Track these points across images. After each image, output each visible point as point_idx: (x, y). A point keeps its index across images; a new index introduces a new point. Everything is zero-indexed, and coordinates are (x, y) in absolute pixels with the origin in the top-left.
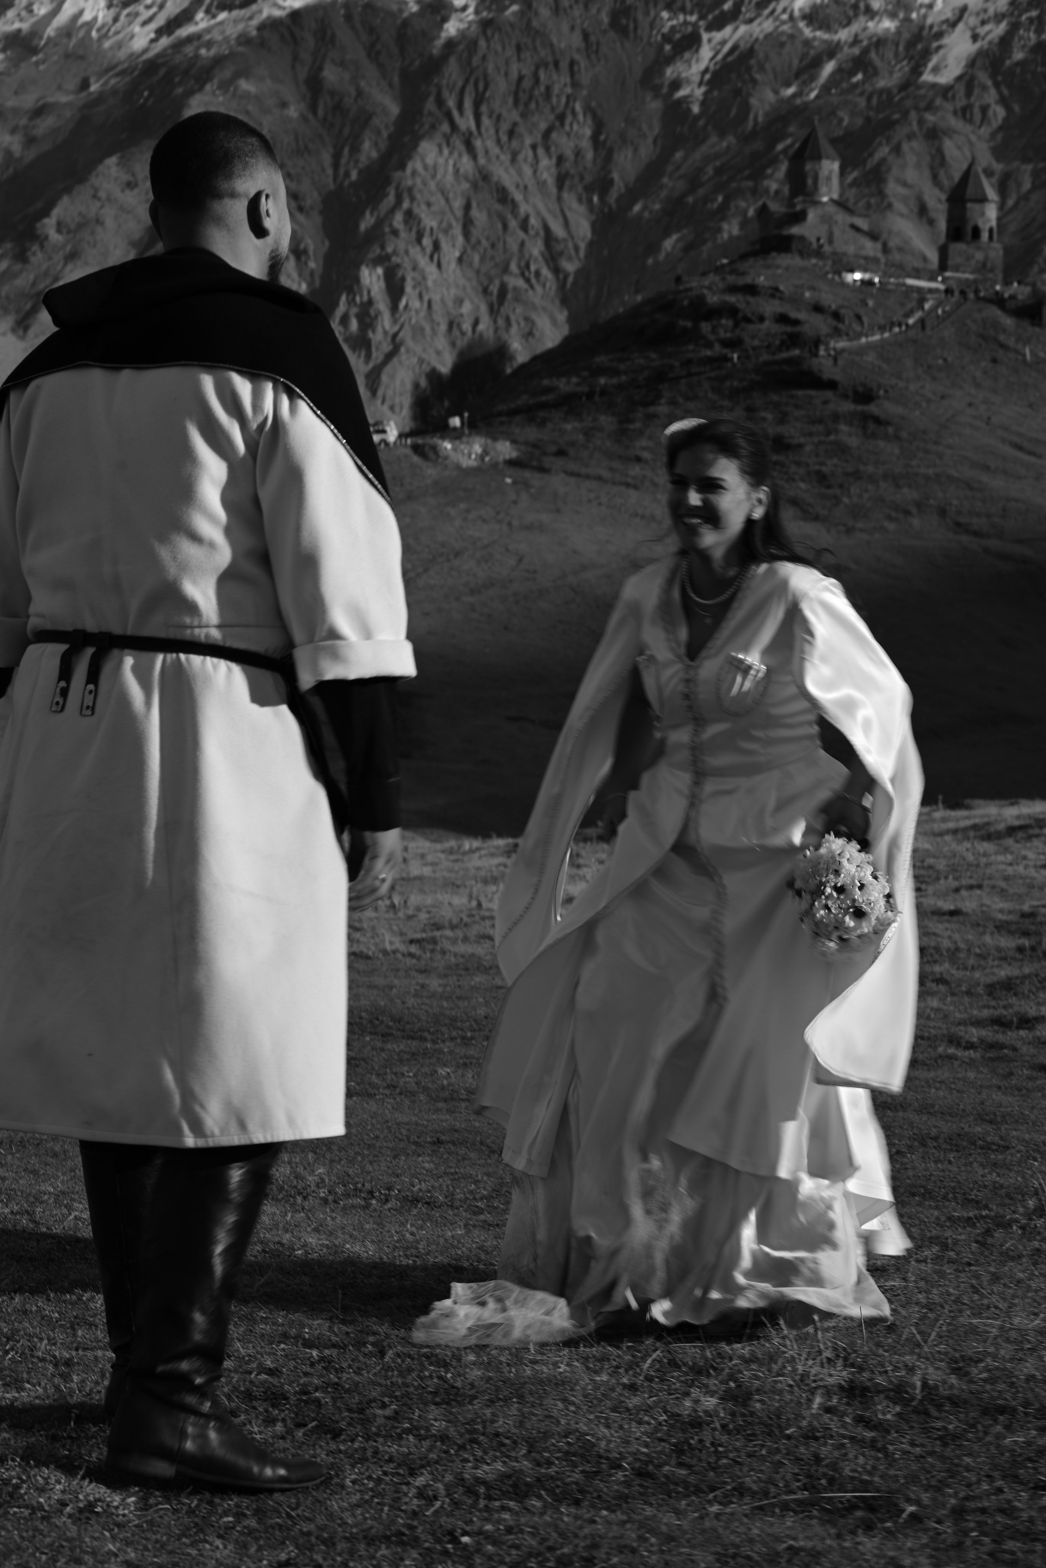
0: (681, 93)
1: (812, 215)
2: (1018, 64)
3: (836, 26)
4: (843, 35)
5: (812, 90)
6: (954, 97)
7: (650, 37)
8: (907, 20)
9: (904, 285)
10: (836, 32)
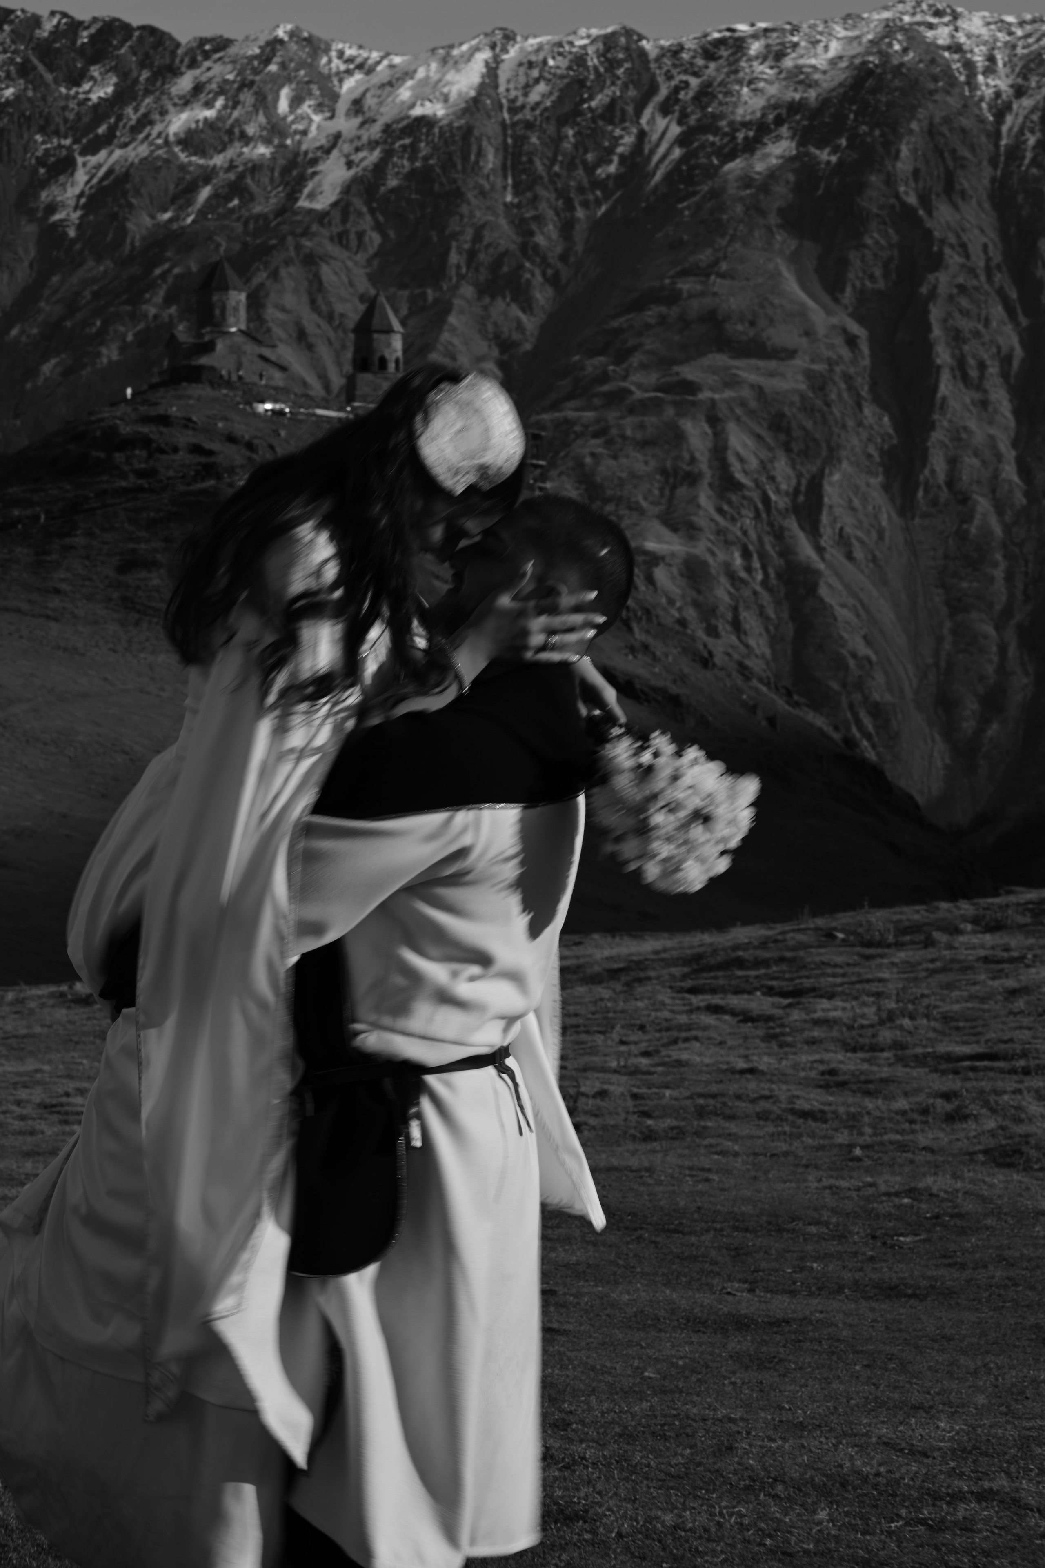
0: (57, 217)
1: (220, 346)
2: (393, 190)
3: (212, 151)
4: (219, 160)
5: (188, 215)
6: (330, 223)
7: (24, 160)
8: (282, 146)
9: (314, 415)
10: (211, 158)
